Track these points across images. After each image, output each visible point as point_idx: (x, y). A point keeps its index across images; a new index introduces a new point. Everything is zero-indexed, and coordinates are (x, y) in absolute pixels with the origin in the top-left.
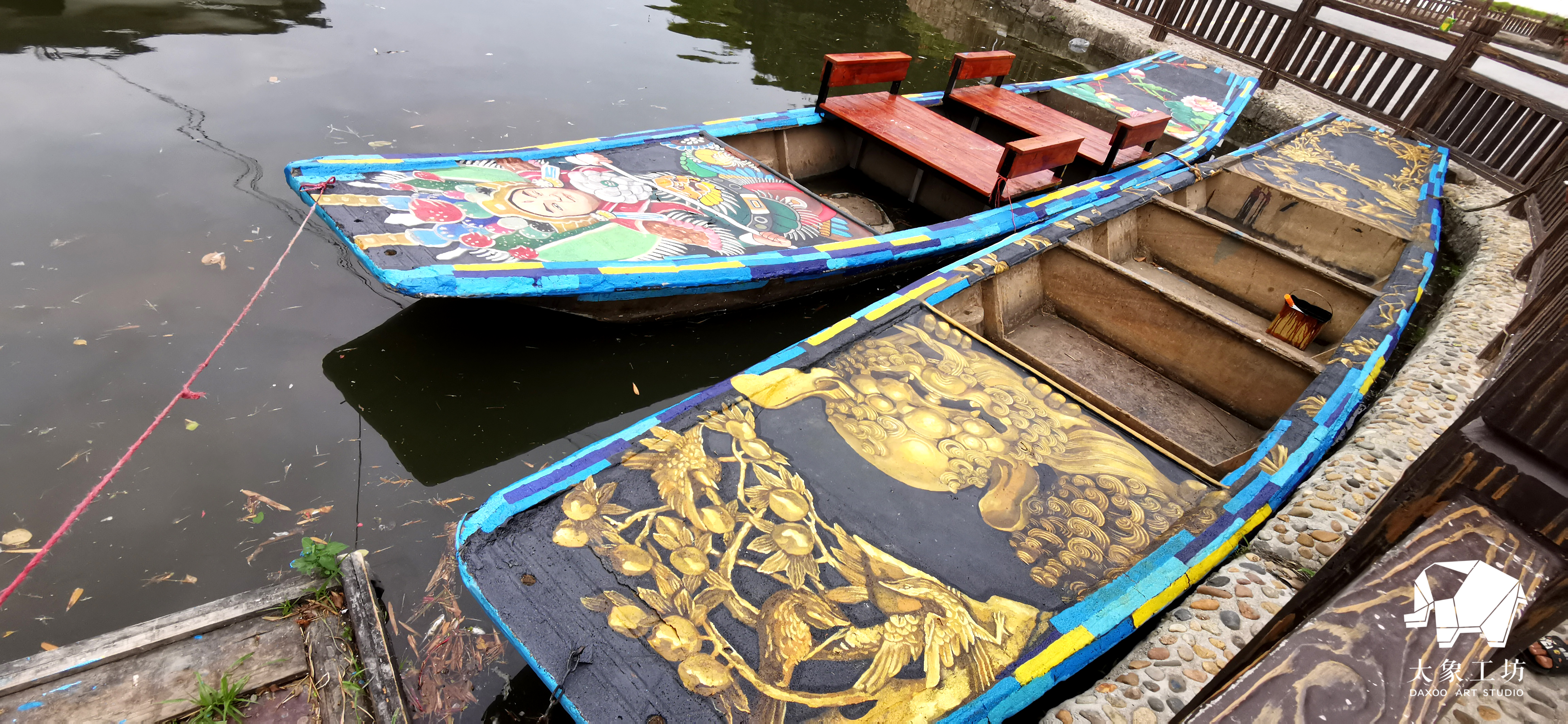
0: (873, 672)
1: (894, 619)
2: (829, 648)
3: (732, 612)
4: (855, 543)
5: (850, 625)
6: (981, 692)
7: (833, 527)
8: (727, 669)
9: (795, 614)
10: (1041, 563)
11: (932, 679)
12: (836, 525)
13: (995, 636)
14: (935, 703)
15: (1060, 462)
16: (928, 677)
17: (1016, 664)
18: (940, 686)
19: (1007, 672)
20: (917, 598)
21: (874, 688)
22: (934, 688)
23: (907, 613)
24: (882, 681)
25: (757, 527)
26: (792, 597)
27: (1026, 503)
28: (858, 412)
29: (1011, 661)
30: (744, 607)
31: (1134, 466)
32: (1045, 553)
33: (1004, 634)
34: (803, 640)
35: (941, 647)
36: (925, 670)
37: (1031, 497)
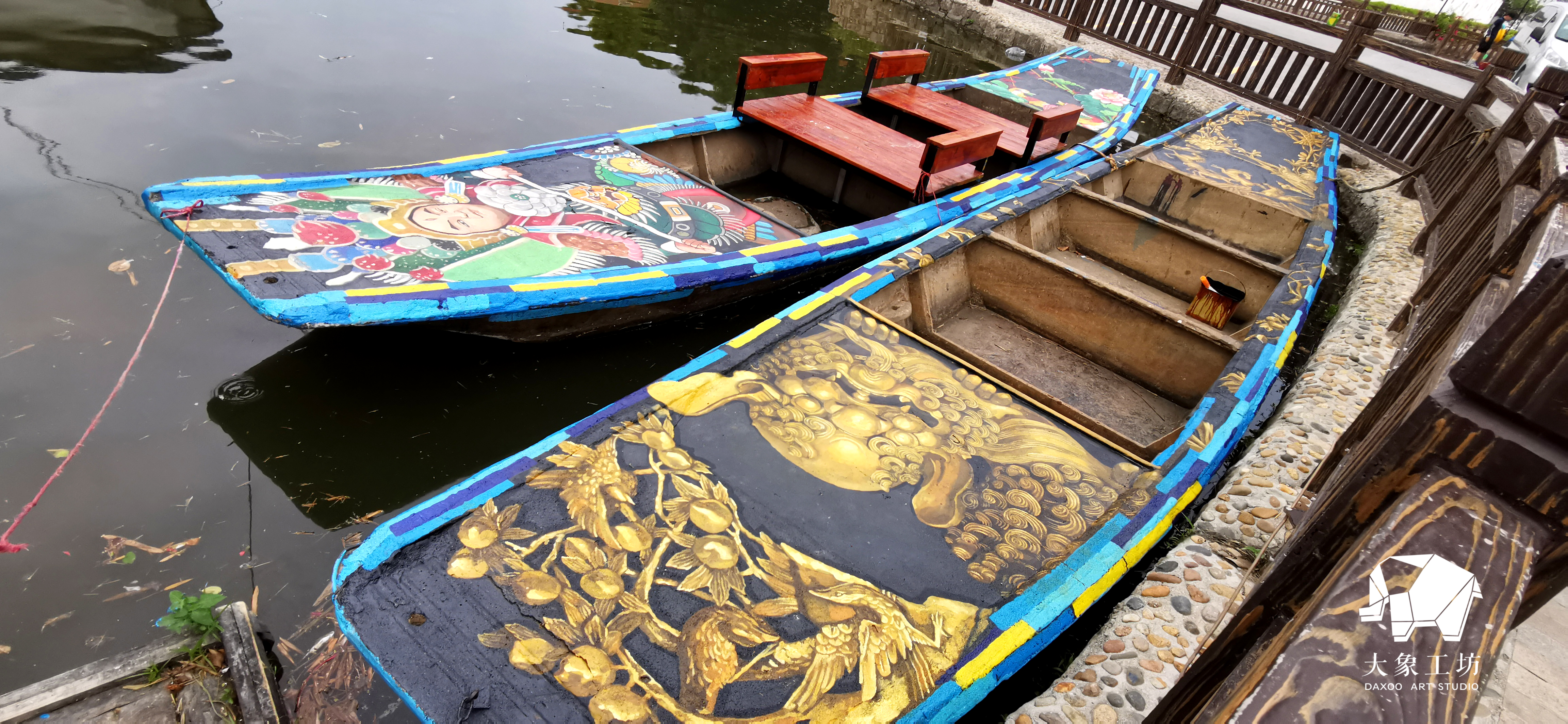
0: (805, 689)
1: (826, 630)
2: (756, 667)
3: (650, 636)
4: (783, 551)
5: (779, 641)
6: (921, 700)
7: (758, 536)
8: (643, 700)
9: (719, 633)
10: (978, 558)
11: (868, 692)
12: (762, 534)
13: (933, 639)
14: (871, 717)
15: (993, 453)
16: (865, 689)
17: (956, 667)
18: (877, 698)
19: (947, 676)
20: (850, 606)
21: (806, 707)
22: (870, 701)
23: (840, 622)
24: (815, 698)
25: (677, 541)
26: (716, 615)
27: (960, 497)
28: (784, 414)
29: (951, 664)
30: (663, 630)
31: (1067, 452)
32: (982, 548)
33: (942, 636)
34: (728, 660)
35: (877, 655)
36: (861, 682)
37: (966, 490)
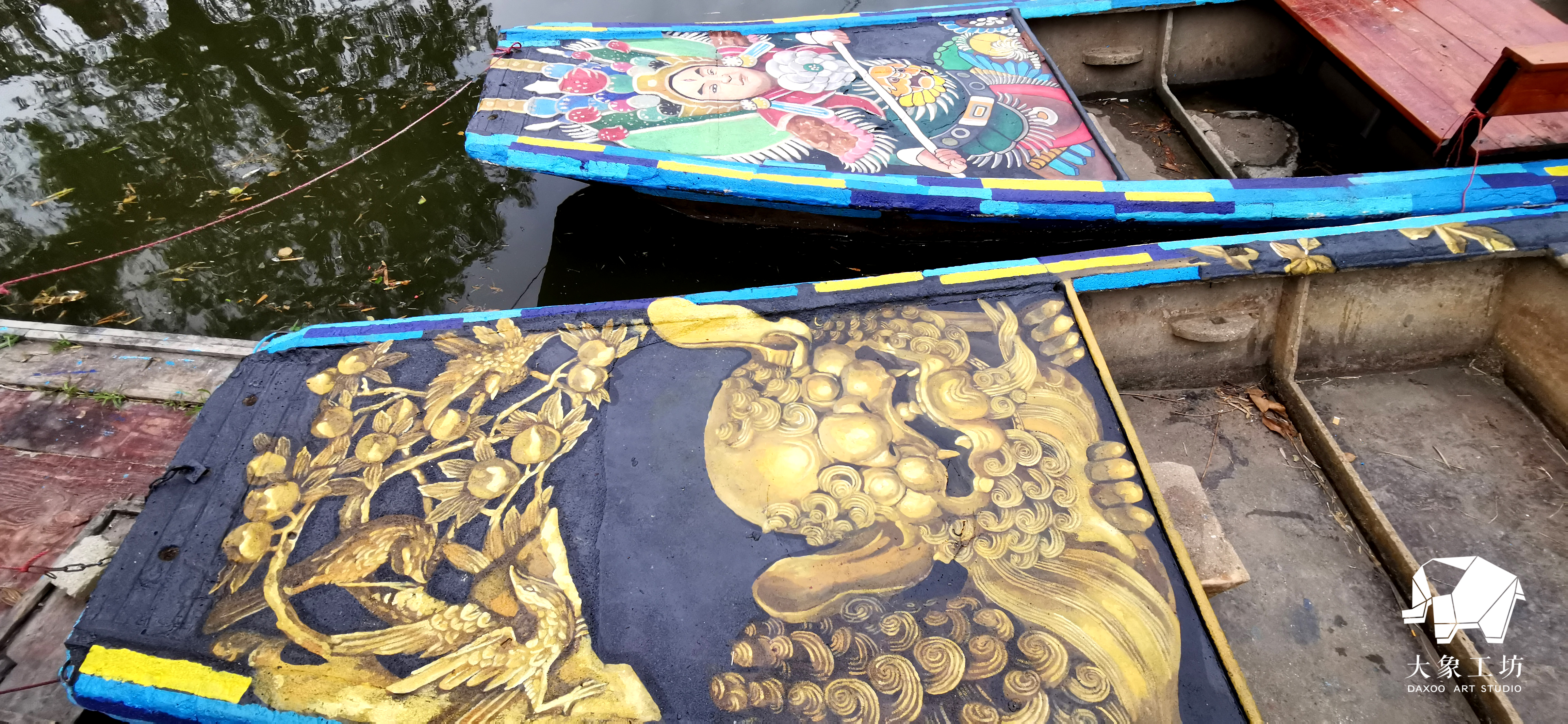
0: (369, 638)
1: (469, 608)
2: (373, 590)
3: (344, 508)
4: (544, 516)
5: (422, 585)
7: (544, 487)
8: (269, 548)
9: (392, 542)
10: (754, 675)
11: (405, 685)
12: (550, 488)
13: (546, 701)
14: (369, 706)
16: (407, 680)
18: (399, 697)
20: (522, 607)
21: (343, 651)
22: (389, 693)
23: (489, 611)
24: (361, 650)
25: (475, 450)
26: (411, 527)
27: (852, 597)
28: (775, 386)
30: (360, 510)
32: (781, 668)
33: (562, 708)
34: (363, 568)
35: (467, 665)
36: (414, 673)
37: (875, 595)
